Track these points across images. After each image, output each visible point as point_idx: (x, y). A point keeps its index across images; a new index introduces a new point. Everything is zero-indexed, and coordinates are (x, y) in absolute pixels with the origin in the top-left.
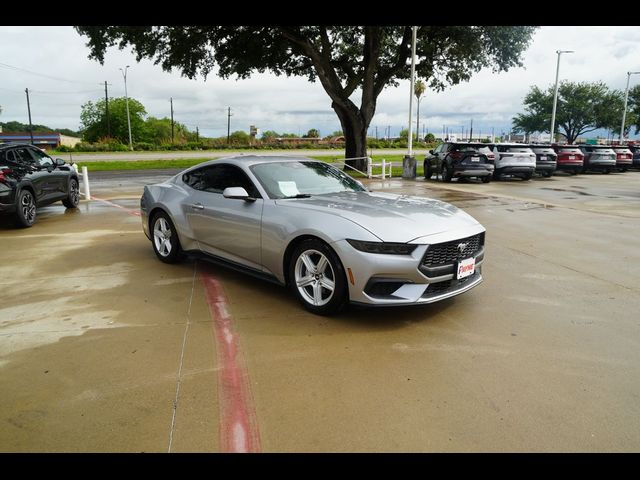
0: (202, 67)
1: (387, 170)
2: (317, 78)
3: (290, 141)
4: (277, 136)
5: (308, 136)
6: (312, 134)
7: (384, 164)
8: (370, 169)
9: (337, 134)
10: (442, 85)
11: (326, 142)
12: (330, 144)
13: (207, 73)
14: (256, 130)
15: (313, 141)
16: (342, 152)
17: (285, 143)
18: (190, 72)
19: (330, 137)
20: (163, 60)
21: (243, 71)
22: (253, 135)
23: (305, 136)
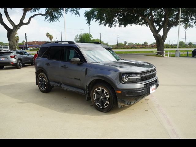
0: (114, 25)
1: (170, 55)
2: (148, 26)
3: (138, 46)
4: (133, 44)
5: (144, 44)
6: (146, 43)
7: (169, 53)
8: (164, 55)
9: (154, 43)
10: (192, 26)
11: (150, 46)
12: (152, 46)
13: (116, 26)
14: (126, 42)
15: (145, 46)
16: (156, 50)
17: (136, 47)
18: (111, 26)
19: (151, 44)
20: (104, 23)
21: (125, 25)
22: (125, 44)
23: (143, 44)
